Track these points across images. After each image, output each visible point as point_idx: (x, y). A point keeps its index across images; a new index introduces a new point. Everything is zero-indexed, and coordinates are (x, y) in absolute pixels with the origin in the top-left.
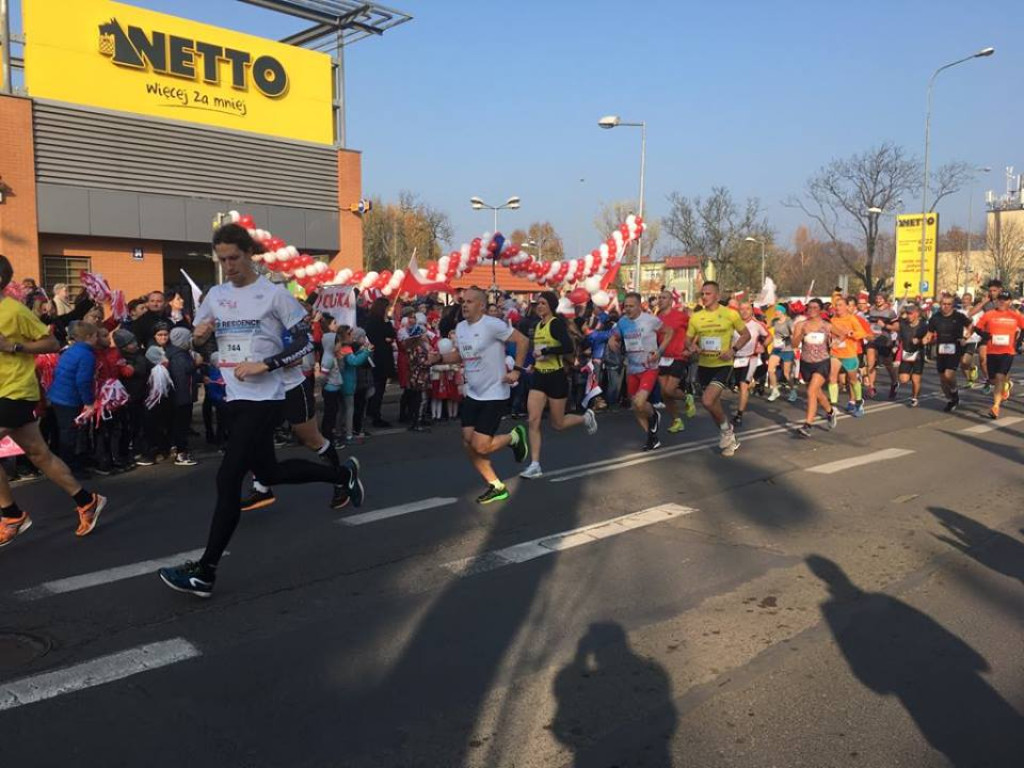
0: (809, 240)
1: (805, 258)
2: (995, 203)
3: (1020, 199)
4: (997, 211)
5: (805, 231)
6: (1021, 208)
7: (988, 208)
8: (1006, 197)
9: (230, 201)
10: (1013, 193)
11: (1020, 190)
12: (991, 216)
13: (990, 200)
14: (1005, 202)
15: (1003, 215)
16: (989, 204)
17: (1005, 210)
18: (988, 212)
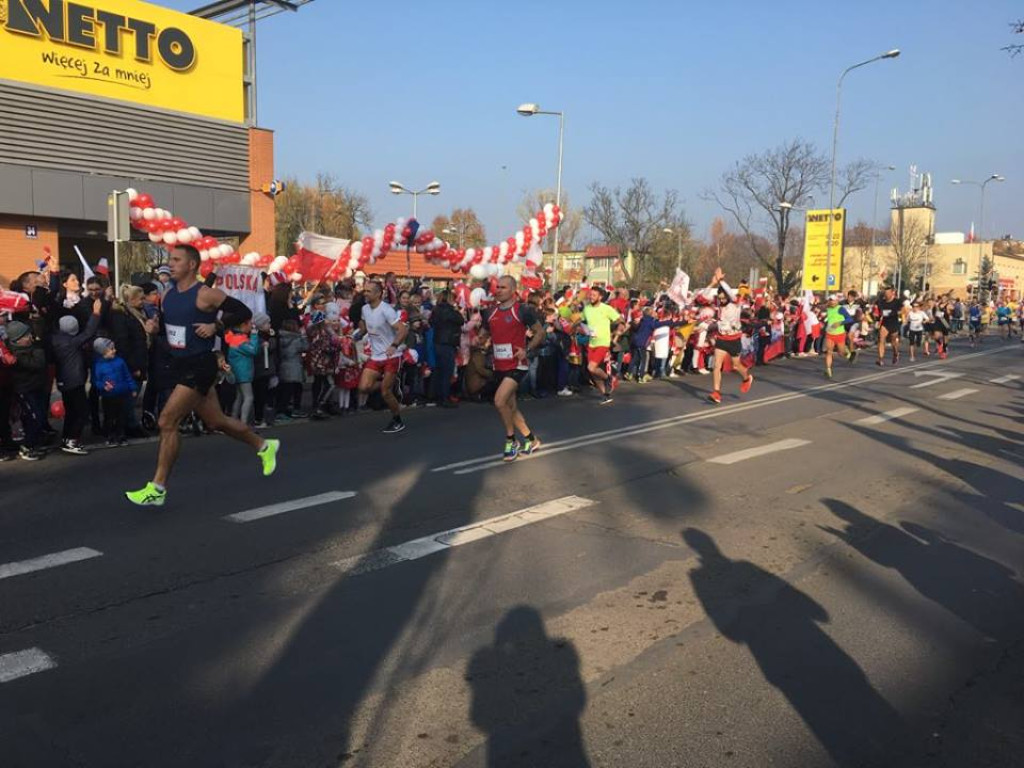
0: (725, 233)
1: (721, 249)
2: (899, 200)
3: (922, 197)
4: (901, 208)
5: (720, 224)
6: (923, 206)
7: (892, 205)
8: (910, 195)
9: (133, 178)
10: (916, 190)
11: (923, 188)
12: (895, 213)
13: (895, 196)
14: (909, 199)
15: (907, 212)
16: (893, 201)
17: (908, 207)
18: (892, 209)
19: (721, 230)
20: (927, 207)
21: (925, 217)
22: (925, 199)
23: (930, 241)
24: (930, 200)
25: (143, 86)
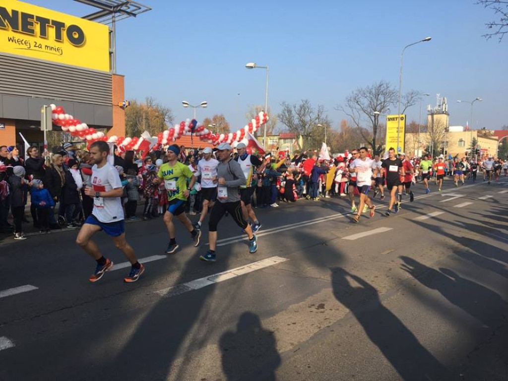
0: (347, 126)
1: (346, 134)
2: (431, 110)
3: (442, 109)
4: (432, 114)
5: (345, 122)
6: (443, 113)
7: (428, 113)
8: (437, 108)
9: (53, 99)
10: (439, 106)
11: (443, 105)
12: (430, 117)
13: (429, 109)
14: (436, 110)
15: (435, 116)
16: (429, 111)
17: (436, 114)
18: (428, 115)
19: (345, 125)
20: (445, 114)
21: (444, 118)
22: (444, 110)
23: (447, 130)
24: (446, 111)
25: (59, 53)
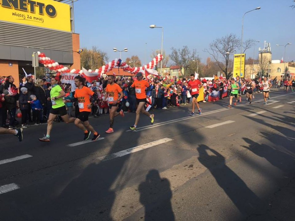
0: (210, 61)
1: (209, 66)
2: (261, 51)
4: (261, 53)
5: (209, 59)
6: (268, 52)
8: (264, 49)
9: (39, 48)
10: (266, 48)
11: (268, 47)
12: (260, 55)
13: (260, 49)
14: (264, 51)
15: (263, 54)
16: (259, 51)
17: (263, 53)
18: (259, 53)
20: (269, 53)
21: (268, 56)
22: (268, 50)
23: (270, 62)
24: (270, 51)
25: (41, 22)
